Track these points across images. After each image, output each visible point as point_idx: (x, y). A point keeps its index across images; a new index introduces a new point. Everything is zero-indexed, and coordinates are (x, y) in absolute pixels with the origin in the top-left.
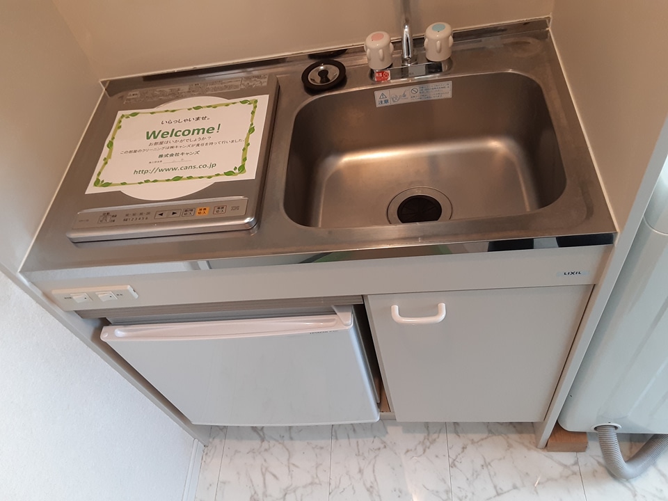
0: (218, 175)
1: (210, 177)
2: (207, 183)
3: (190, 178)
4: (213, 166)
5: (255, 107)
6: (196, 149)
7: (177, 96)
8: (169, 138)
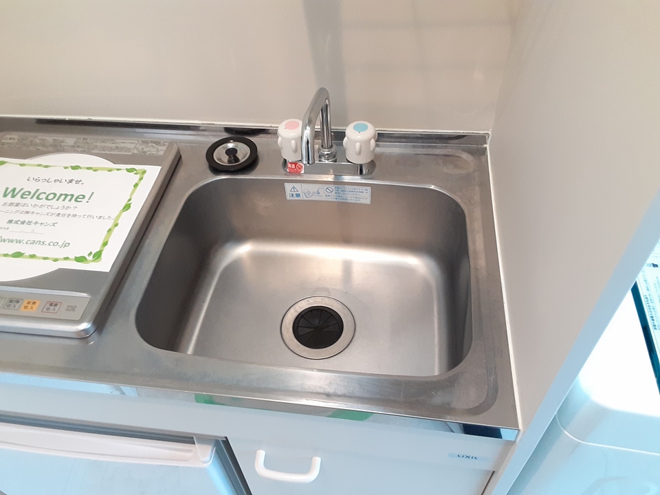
0: (66, 259)
1: (56, 260)
2: (50, 267)
3: (32, 256)
4: (66, 245)
5: (141, 179)
6: (54, 219)
7: (58, 149)
8: (28, 200)
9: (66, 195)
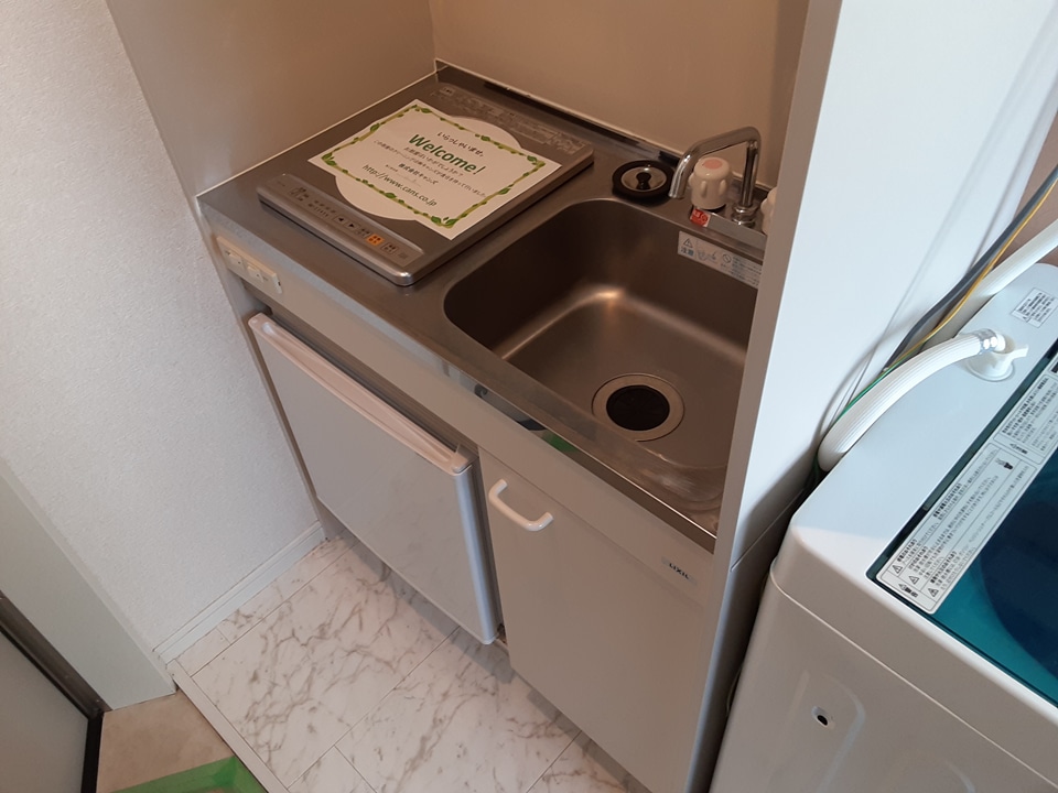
0: (425, 215)
1: (416, 212)
2: (408, 216)
3: (401, 202)
4: (433, 203)
5: (535, 170)
6: (438, 178)
8: (428, 154)
9: (461, 161)
